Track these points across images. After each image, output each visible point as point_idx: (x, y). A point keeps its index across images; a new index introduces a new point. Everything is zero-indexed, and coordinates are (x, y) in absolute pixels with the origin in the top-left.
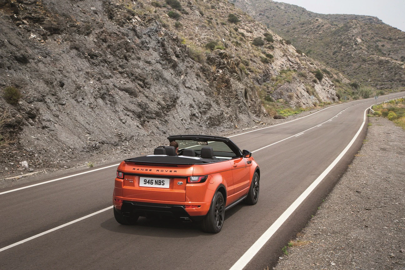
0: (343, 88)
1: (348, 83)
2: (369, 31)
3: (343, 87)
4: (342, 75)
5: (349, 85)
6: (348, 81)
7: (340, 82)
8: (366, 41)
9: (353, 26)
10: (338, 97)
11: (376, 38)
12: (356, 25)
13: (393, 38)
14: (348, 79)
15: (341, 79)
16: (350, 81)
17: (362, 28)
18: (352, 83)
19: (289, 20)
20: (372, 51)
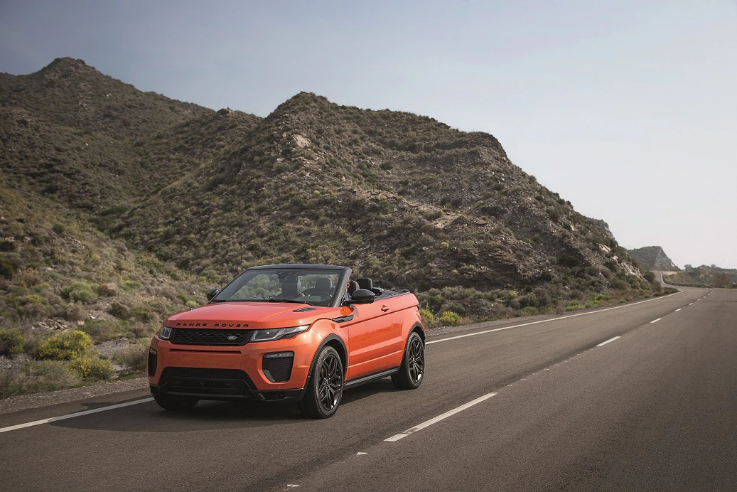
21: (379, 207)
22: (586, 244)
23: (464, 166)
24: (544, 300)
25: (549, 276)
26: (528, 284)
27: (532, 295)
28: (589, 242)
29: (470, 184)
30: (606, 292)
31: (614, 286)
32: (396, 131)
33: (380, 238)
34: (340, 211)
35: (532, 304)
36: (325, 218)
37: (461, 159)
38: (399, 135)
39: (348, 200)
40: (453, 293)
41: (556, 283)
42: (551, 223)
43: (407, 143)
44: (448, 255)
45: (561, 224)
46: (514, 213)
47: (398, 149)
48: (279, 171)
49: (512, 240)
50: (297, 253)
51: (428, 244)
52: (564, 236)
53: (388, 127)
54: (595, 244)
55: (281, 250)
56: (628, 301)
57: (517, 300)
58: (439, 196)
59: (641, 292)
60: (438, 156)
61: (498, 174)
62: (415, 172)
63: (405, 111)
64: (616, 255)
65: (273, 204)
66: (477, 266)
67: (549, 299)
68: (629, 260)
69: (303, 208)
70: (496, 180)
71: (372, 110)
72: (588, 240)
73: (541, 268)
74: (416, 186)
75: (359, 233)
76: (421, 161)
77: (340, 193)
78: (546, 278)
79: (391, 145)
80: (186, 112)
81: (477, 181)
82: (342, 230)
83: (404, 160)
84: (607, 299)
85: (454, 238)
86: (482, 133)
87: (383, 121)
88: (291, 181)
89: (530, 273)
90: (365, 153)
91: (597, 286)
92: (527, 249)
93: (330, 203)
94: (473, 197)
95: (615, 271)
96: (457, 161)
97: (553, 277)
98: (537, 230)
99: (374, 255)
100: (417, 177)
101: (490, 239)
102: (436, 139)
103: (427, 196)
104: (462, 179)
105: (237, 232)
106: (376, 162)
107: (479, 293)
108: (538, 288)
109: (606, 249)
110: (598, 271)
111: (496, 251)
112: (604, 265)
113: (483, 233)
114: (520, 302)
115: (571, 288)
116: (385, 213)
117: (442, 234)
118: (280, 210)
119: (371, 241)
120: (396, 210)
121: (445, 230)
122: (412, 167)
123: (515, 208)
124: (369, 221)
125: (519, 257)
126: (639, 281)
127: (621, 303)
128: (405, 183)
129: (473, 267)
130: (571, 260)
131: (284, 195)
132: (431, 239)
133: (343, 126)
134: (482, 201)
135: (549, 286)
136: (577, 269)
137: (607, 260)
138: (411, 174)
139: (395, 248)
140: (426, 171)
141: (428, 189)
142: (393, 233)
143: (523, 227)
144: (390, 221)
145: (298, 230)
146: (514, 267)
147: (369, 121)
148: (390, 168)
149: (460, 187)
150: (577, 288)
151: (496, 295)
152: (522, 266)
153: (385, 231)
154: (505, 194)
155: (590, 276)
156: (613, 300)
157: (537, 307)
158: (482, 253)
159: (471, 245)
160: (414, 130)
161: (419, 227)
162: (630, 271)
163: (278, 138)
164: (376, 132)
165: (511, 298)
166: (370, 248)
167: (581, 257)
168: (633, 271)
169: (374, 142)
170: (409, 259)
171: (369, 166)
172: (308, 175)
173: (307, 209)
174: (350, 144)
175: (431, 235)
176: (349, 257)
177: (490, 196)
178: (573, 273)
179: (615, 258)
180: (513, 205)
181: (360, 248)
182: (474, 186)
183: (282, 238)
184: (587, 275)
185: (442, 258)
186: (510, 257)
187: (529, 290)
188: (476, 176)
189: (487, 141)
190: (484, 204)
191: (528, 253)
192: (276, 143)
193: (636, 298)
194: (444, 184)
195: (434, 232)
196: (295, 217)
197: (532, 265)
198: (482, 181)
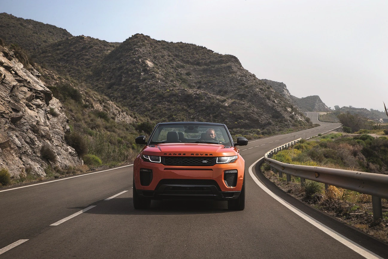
0: (114, 131)
1: (130, 124)
2: (165, 52)
3: (117, 130)
4: (115, 106)
5: (134, 128)
6: (129, 119)
7: (112, 120)
8: (161, 66)
9: (139, 44)
10: (73, 146)
11: (177, 62)
12: (144, 41)
13: (202, 62)
14: (131, 116)
15: (114, 114)
16: (135, 120)
17: (153, 46)
18: (140, 123)
19: (40, 44)
20: (172, 81)
21: (199, 97)
22: (281, 109)
23: (225, 73)
24: (270, 132)
25: (271, 123)
26: (263, 126)
27: (265, 130)
28: (283, 108)
29: (230, 83)
30: (291, 128)
31: (294, 125)
32: (188, 54)
33: (202, 110)
34: (181, 99)
35: (266, 134)
36: (176, 102)
37: (223, 70)
38: (190, 56)
39: (184, 94)
40: (237, 131)
41: (273, 125)
42: (268, 101)
43: (195, 61)
44: (232, 117)
45: (271, 100)
46: (251, 96)
47: (191, 64)
48: (144, 79)
49: (256, 110)
50: (168, 118)
51: (223, 112)
52: (274, 106)
53: (184, 52)
54: (285, 108)
55: (160, 117)
56: (299, 131)
57: (260, 132)
58: (217, 89)
59: (304, 127)
60: (213, 68)
61: (242, 78)
62: (203, 77)
63: (191, 43)
64: (294, 112)
65: (148, 96)
66: (244, 120)
67: (272, 131)
68: (299, 113)
69: (164, 98)
70: (241, 81)
71: (174, 42)
72: (282, 107)
73: (267, 120)
74: (205, 84)
75: (192, 109)
76: (205, 71)
77: (179, 91)
78: (269, 124)
79: (188, 62)
80: (30, 26)
81: (233, 81)
82: (185, 107)
83: (196, 70)
84: (292, 130)
85: (233, 110)
86: (230, 55)
87: (181, 49)
88: (152, 85)
89: (264, 122)
90: (177, 67)
91: (288, 126)
92: (261, 113)
93: (175, 95)
94: (233, 89)
95: (294, 119)
96: (222, 71)
97: (272, 123)
98: (262, 104)
99: (202, 117)
100: (204, 79)
101: (248, 109)
102: (209, 59)
103: (211, 88)
104: (226, 80)
105: (135, 109)
106: (184, 72)
107: (247, 130)
108: (267, 128)
109: (289, 109)
110: (287, 120)
111: (251, 114)
112: (290, 117)
113: (245, 107)
114: (262, 133)
115: (279, 127)
116: (202, 100)
117: (228, 108)
118: (152, 98)
119: (199, 111)
120: (206, 98)
121: (229, 106)
122: (201, 74)
123: (252, 94)
124: (195, 103)
125: (259, 116)
126: (303, 122)
127: (297, 131)
128: (200, 82)
129: (242, 121)
130: (277, 116)
131: (152, 92)
132: (224, 111)
133: (163, 53)
134: (237, 91)
135: (271, 127)
136: (280, 119)
137: (291, 115)
138: (201, 78)
139: (210, 114)
140: (208, 76)
141: (211, 85)
142: (207, 108)
143: (256, 102)
144: (205, 103)
145: (165, 108)
146: (258, 120)
147: (174, 49)
148: (190, 75)
149: (226, 84)
150: (281, 127)
151: (253, 131)
152: (260, 120)
153: (204, 107)
154: (247, 87)
155: (285, 122)
156: (294, 131)
157: (268, 134)
158: (245, 116)
159: (241, 112)
160: (197, 54)
161: (218, 106)
162: (300, 119)
163: (137, 62)
164: (179, 55)
165: (259, 132)
166: (199, 115)
167: (281, 115)
168: (301, 118)
169: (179, 61)
170: (216, 119)
171: (181, 74)
172: (159, 82)
173: (165, 98)
174: (169, 63)
175: (224, 109)
176: (191, 118)
177: (240, 89)
178: (278, 121)
179: (293, 113)
180: (251, 93)
181: (194, 115)
182: (232, 84)
183: (159, 111)
184: (284, 122)
185: (230, 118)
186: (256, 116)
187: (264, 129)
188: (233, 79)
189: (233, 59)
190: (238, 92)
191: (262, 114)
192: (137, 65)
193: (302, 130)
194: (218, 83)
195: (225, 107)
196: (161, 102)
197: (264, 119)
198: (235, 81)
